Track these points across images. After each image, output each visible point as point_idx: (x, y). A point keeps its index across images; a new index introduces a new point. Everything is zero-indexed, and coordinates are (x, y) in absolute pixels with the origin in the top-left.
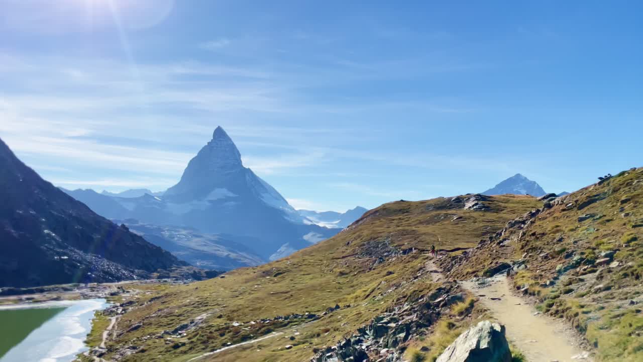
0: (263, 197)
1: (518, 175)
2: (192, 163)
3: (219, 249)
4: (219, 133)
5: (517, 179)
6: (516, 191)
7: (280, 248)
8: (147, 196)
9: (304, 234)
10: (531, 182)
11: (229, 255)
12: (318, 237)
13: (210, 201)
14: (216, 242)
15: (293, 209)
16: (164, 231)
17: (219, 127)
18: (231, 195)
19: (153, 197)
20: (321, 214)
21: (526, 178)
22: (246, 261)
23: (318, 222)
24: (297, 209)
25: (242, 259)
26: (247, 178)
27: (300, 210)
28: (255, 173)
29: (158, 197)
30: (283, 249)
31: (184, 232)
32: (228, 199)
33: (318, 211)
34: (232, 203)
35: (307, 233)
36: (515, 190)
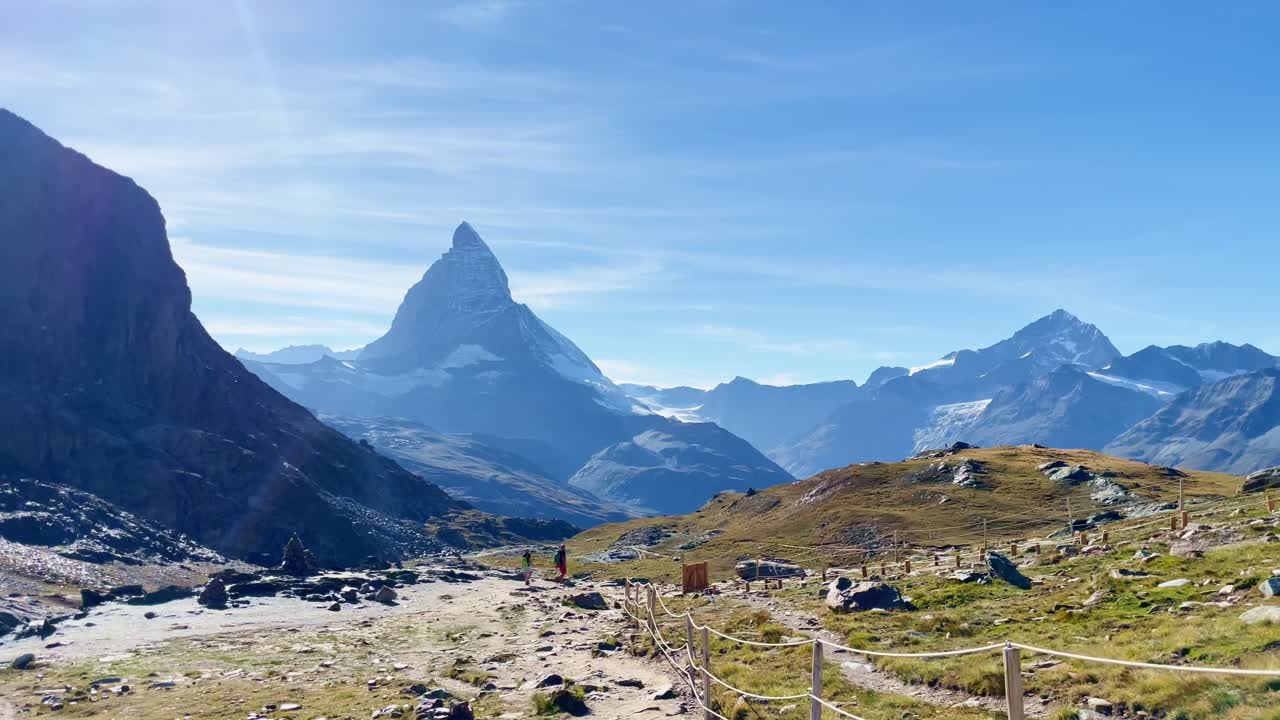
0: (551, 362)
1: (1060, 313)
2: (413, 294)
3: (476, 465)
4: (465, 236)
5: (1058, 321)
6: (1057, 344)
7: (589, 459)
8: (328, 361)
9: (636, 435)
10: (1086, 326)
11: (497, 476)
12: (663, 440)
13: (449, 370)
14: (468, 451)
15: (612, 385)
16: (368, 431)
17: (464, 223)
18: (491, 357)
19: (339, 363)
20: (665, 391)
21: (1075, 319)
22: (528, 489)
23: (659, 409)
24: (617, 383)
25: (522, 484)
26: (522, 324)
27: (624, 385)
28: (535, 312)
29: (351, 362)
30: (594, 462)
31: (407, 433)
32: (485, 366)
33: (660, 386)
34: (494, 374)
35: (640, 433)
36: (1053, 342)
